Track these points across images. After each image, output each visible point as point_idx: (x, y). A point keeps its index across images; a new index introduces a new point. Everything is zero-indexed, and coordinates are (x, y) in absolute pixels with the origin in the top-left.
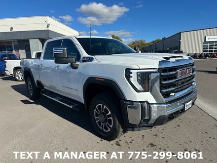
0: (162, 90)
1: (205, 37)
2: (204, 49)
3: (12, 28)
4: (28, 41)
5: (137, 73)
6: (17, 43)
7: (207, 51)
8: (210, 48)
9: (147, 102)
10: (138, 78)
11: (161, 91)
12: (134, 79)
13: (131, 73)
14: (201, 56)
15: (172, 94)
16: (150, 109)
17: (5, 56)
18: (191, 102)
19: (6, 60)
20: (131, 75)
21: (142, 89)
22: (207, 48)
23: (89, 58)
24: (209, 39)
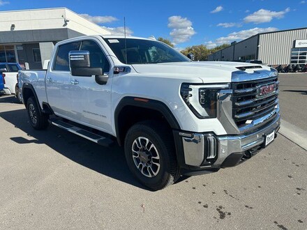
0: (236, 116)
1: (295, 41)
2: (292, 58)
3: (13, 26)
4: (37, 45)
5: (200, 89)
6: (21, 48)
7: (296, 62)
8: (300, 58)
9: (212, 132)
10: (200, 97)
11: (233, 117)
12: (194, 99)
13: (191, 90)
14: (287, 69)
15: (249, 122)
16: (217, 143)
17: (4, 66)
18: (273, 133)
19: (5, 71)
20: (190, 92)
21: (206, 115)
22: (297, 58)
23: (124, 68)
24: (300, 44)
